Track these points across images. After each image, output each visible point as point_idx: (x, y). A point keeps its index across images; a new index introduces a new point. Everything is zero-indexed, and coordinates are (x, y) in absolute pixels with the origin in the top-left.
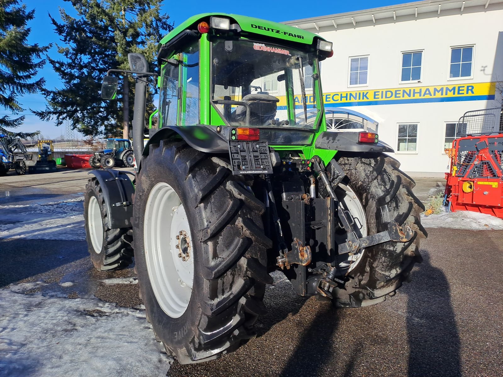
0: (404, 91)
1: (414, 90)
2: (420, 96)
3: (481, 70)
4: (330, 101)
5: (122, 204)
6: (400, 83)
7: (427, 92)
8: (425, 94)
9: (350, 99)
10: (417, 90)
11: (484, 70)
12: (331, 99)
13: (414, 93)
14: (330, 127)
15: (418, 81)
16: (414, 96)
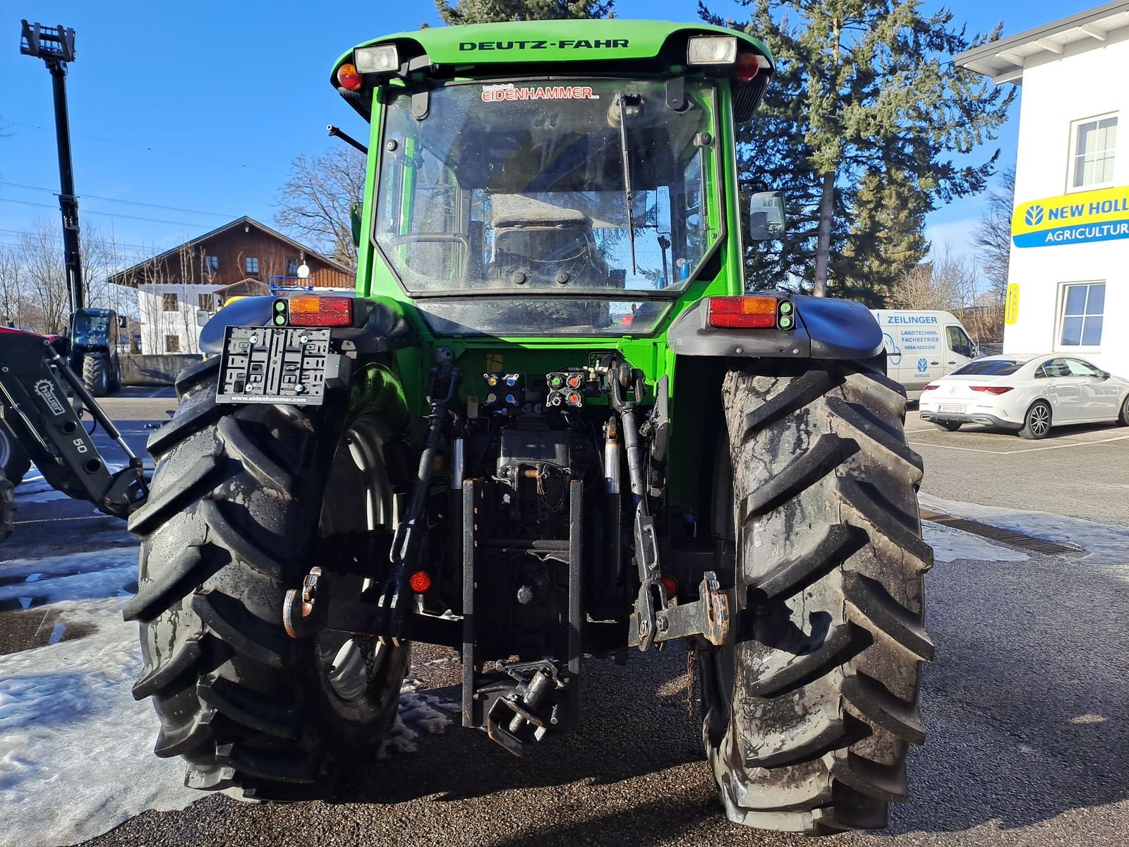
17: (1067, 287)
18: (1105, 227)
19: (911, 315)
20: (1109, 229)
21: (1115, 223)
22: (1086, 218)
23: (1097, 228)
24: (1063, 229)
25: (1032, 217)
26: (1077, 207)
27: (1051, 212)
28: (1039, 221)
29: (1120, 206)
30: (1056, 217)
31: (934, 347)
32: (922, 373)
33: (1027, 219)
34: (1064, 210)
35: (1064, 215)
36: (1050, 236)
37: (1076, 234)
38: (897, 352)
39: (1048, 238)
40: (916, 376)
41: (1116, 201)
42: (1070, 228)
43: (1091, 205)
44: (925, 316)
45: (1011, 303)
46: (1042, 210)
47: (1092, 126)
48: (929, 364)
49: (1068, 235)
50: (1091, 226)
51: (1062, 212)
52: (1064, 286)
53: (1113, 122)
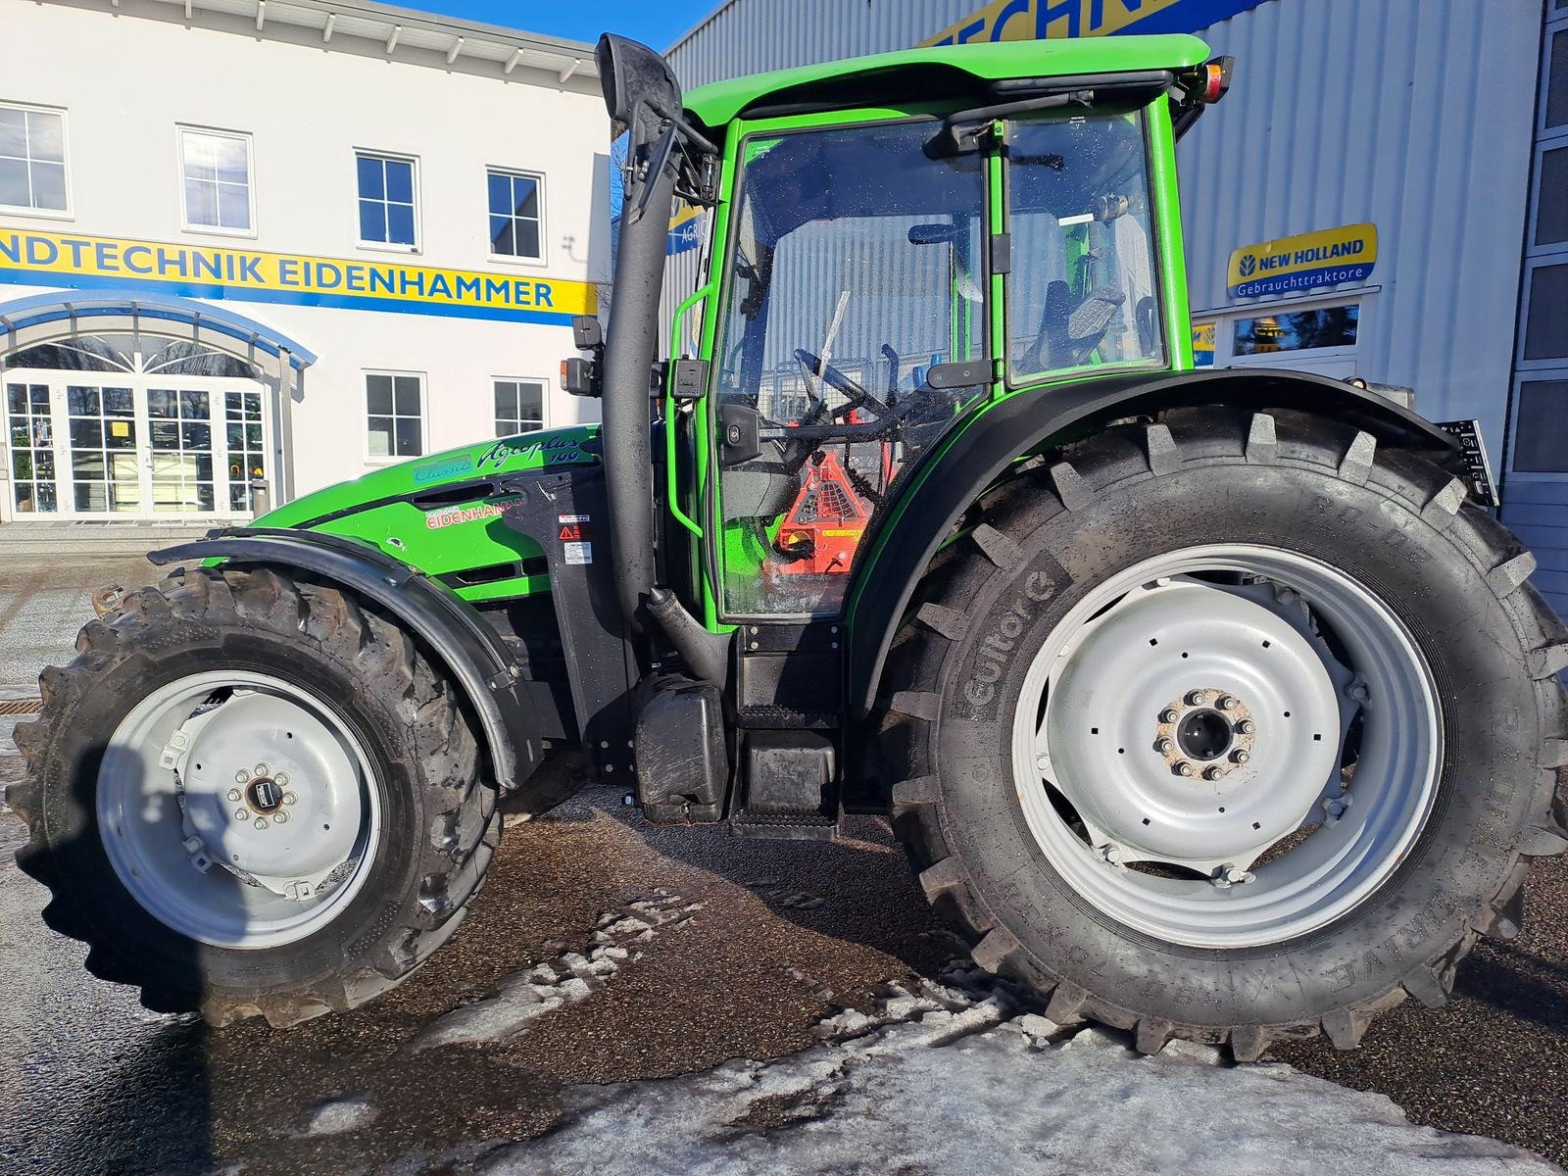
0: (374, 274)
1: (403, 274)
2: (421, 293)
3: (565, 247)
4: (115, 268)
6: (358, 245)
7: (440, 286)
8: (434, 290)
9: (197, 274)
10: (412, 276)
11: (569, 247)
12: (120, 262)
13: (404, 283)
15: (411, 246)
16: (403, 291)
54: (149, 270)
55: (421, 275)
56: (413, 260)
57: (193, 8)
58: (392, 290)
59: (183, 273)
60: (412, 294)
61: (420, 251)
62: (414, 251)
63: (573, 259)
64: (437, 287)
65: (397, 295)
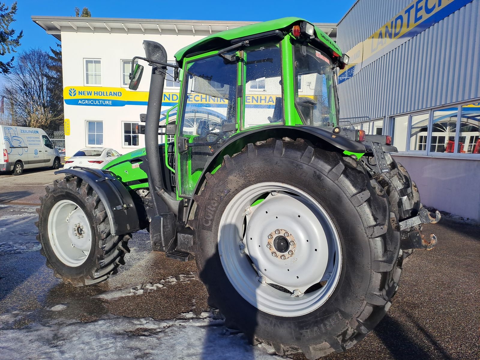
0: (253, 98)
1: (261, 97)
2: (266, 102)
3: (308, 85)
4: (192, 101)
5: (123, 207)
6: (249, 90)
7: (271, 100)
8: (269, 101)
9: (209, 101)
10: (263, 98)
11: (309, 85)
12: (193, 99)
13: (261, 100)
14: (191, 124)
15: (264, 89)
16: (261, 102)
17: (88, 122)
18: (101, 101)
19: (29, 130)
20: (102, 102)
21: (104, 100)
22: (93, 97)
23: (98, 101)
24: (85, 100)
25: (72, 93)
26: (89, 92)
27: (79, 92)
28: (75, 95)
29: (105, 94)
30: (82, 95)
31: (39, 144)
32: (36, 156)
33: (70, 93)
34: (85, 92)
35: (85, 94)
36: (80, 102)
37: (90, 102)
38: (26, 146)
39: (79, 102)
40: (34, 157)
41: (104, 92)
42: (88, 100)
43: (95, 92)
44: (34, 130)
45: (67, 127)
46: (75, 91)
47: (91, 62)
48: (38, 152)
49: (87, 102)
50: (95, 100)
51: (84, 93)
52: (87, 121)
53: (99, 62)
54: (199, 101)
55: (266, 97)
56: (263, 93)
57: (212, 31)
58: (257, 102)
59: (206, 101)
60: (263, 103)
61: (266, 90)
62: (264, 90)
63: (310, 89)
64: (270, 100)
65: (259, 103)
